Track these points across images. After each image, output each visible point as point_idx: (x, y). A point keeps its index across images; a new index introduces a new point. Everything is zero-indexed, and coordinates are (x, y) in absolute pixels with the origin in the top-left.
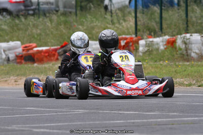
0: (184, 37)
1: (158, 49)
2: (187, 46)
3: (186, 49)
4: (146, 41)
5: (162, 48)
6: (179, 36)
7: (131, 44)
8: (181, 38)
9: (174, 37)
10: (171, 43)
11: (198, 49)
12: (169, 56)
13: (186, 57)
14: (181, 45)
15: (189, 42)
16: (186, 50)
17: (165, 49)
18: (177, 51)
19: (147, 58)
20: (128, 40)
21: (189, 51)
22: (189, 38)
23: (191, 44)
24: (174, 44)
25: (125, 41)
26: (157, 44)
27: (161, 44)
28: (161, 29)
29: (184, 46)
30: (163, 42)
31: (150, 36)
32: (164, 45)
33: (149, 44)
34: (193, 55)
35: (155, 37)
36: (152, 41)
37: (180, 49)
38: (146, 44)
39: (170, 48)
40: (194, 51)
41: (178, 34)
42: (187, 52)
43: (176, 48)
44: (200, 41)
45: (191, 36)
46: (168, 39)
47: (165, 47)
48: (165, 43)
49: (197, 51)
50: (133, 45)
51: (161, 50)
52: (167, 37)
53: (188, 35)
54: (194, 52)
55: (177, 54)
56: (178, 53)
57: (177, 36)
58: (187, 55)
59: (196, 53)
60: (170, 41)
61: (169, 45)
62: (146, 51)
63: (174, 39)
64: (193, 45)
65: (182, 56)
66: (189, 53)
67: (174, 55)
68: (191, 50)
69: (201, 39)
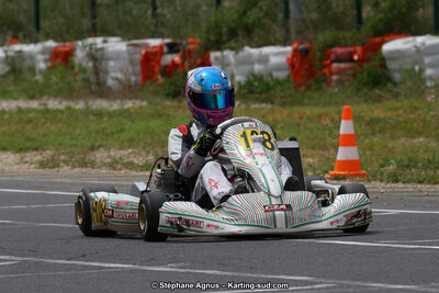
0: (91, 45)
1: (32, 70)
2: (97, 64)
3: (96, 71)
4: (6, 52)
5: (42, 66)
6: (80, 43)
8: (85, 47)
9: (68, 44)
10: (63, 58)
11: (122, 72)
12: (61, 85)
13: (94, 87)
14: (84, 64)
15: (102, 55)
16: (97, 74)
17: (49, 68)
18: (76, 74)
19: (11, 88)
21: (101, 75)
22: (102, 49)
23: (107, 59)
24: (70, 59)
26: (32, 57)
27: (40, 57)
28: (38, 27)
29: (91, 64)
30: (43, 53)
31: (16, 39)
32: (46, 61)
33: (13, 58)
34: (110, 82)
35: (25, 43)
36: (20, 52)
37: (84, 71)
38: (7, 57)
39: (61, 68)
40: (114, 75)
41: (77, 39)
42: (98, 79)
43: (73, 68)
44: (126, 56)
45: (105, 42)
46: (56, 48)
47: (49, 64)
48: (47, 56)
49: (119, 75)
51: (41, 72)
52: (51, 44)
53: (99, 40)
54: (113, 79)
55: (76, 81)
56: (78, 78)
57: (74, 43)
58: (99, 84)
59: (117, 79)
60: (60, 52)
61: (59, 61)
62: (8, 73)
63: (67, 49)
64: (112, 63)
65: (86, 84)
66: (102, 80)
67: (69, 83)
68: (106, 72)
69: (128, 51)
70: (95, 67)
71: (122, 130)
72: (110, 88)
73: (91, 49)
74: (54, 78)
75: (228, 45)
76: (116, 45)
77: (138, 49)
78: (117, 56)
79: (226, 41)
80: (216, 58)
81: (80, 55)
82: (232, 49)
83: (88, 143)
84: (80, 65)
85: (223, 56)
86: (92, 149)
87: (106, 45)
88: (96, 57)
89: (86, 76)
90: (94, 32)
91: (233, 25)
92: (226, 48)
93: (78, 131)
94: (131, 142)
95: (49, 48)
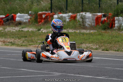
1: (65, 21)
2: (83, 20)
4: (58, 16)
5: (68, 20)
6: (78, 14)
7: (49, 17)
8: (80, 15)
9: (75, 14)
10: (73, 18)
11: (90, 22)
12: (73, 25)
13: (82, 26)
14: (80, 20)
16: (83, 23)
17: (70, 21)
18: (77, 23)
20: (47, 15)
21: (84, 23)
22: (85, 16)
23: (86, 19)
24: (76, 18)
25: (45, 15)
26: (65, 17)
27: (67, 18)
28: (67, 9)
30: (68, 16)
31: (60, 13)
32: (69, 19)
33: (60, 18)
34: (87, 25)
35: (63, 13)
36: (62, 16)
37: (80, 22)
39: (73, 21)
40: (88, 23)
41: (78, 13)
42: (83, 24)
43: (76, 21)
44: (91, 18)
45: (85, 14)
46: (72, 15)
47: (70, 20)
48: (69, 18)
49: (89, 23)
50: (50, 17)
51: (67, 22)
52: (70, 14)
53: (84, 13)
55: (77, 25)
56: (78, 24)
58: (83, 26)
59: (89, 24)
60: (73, 16)
61: (72, 19)
63: (75, 15)
64: (87, 20)
65: (80, 25)
66: (84, 24)
67: (75, 25)
68: (86, 22)
69: (92, 16)
70: (82, 20)
71: (90, 39)
72: (86, 27)
73: (82, 15)
74: (71, 24)
75: (120, 15)
76: (88, 15)
77: (95, 16)
78: (89, 18)
79: (119, 14)
80: (117, 19)
81: (78, 17)
82: (121, 16)
83: (80, 42)
84: (78, 20)
85: (119, 18)
86: (81, 43)
87: (86, 15)
88: (83, 18)
89: (80, 23)
90: (82, 11)
91: (122, 10)
92: (120, 16)
93: (77, 38)
94: (92, 42)
95: (70, 15)
